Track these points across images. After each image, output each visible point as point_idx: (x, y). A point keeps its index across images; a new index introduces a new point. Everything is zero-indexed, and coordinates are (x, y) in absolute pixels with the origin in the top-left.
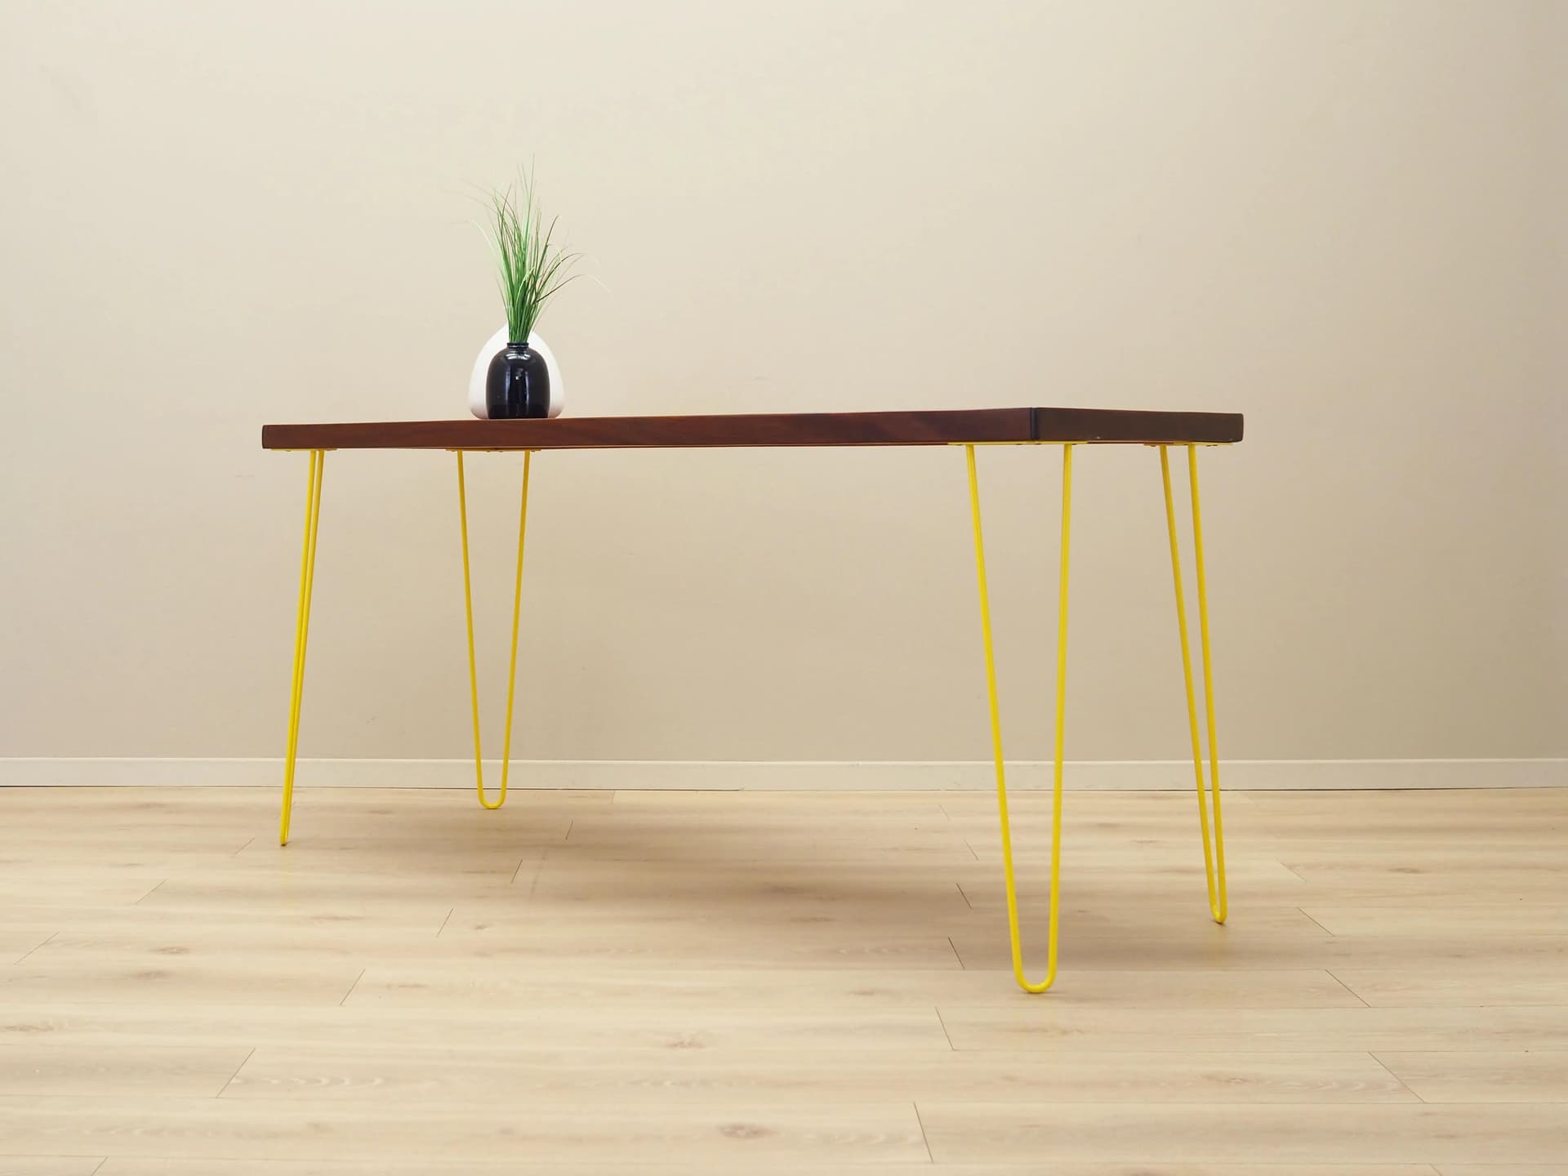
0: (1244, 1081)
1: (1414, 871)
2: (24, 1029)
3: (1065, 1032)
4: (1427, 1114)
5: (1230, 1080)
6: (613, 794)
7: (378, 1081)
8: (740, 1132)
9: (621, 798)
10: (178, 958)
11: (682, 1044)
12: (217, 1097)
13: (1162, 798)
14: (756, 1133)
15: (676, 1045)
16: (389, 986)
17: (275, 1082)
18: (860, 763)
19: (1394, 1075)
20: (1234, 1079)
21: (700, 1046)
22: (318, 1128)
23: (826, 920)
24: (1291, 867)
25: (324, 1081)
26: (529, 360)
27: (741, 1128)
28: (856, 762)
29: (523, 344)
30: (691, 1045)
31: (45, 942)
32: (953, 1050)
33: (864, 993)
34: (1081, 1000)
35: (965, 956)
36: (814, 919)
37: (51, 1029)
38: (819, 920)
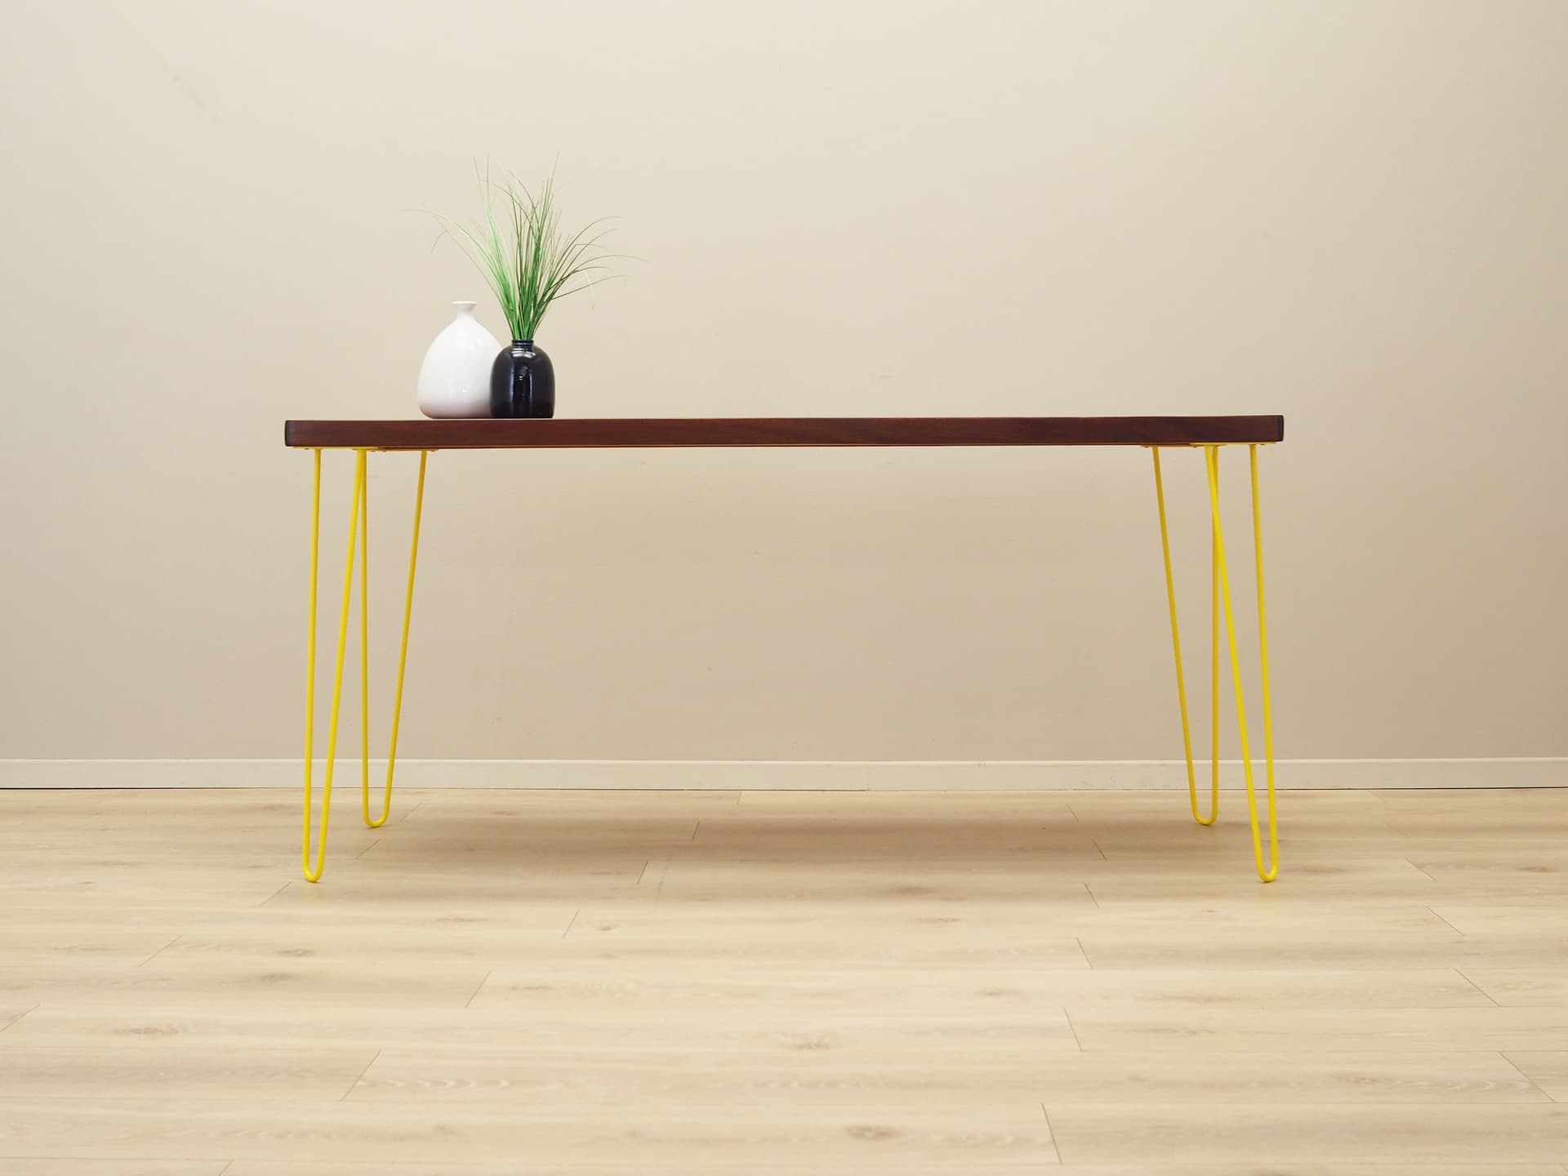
0: (1373, 1081)
1: (1544, 870)
2: (149, 1031)
3: (1193, 1033)
4: (1558, 1114)
5: (1359, 1080)
6: (740, 795)
7: (504, 1083)
8: (868, 1134)
9: (747, 798)
10: (302, 960)
11: (809, 1046)
12: (342, 1100)
13: (1295, 797)
14: (883, 1134)
15: (802, 1047)
16: (514, 988)
17: (399, 1084)
18: (987, 762)
19: (1525, 1075)
20: (1364, 1079)
21: (827, 1047)
22: (443, 1130)
23: (954, 920)
24: (1420, 866)
25: (451, 1083)
26: (534, 358)
27: (869, 1129)
29: (529, 342)
30: (818, 1046)
31: (170, 945)
32: (1082, 1051)
33: (991, 994)
34: (1210, 999)
35: (1096, 956)
36: (941, 919)
37: (176, 1032)
38: (946, 921)
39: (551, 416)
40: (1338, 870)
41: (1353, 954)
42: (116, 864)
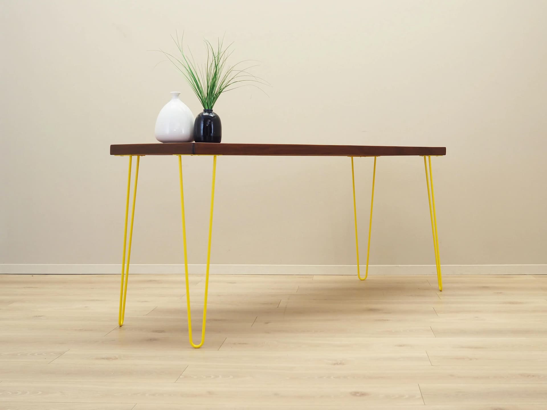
0: (533, 376)
2: (108, 359)
3: (471, 359)
5: (529, 376)
6: (313, 276)
7: (231, 377)
8: (358, 394)
10: (160, 334)
11: (337, 364)
12: (175, 383)
13: (504, 277)
14: (363, 394)
15: (335, 364)
16: (235, 344)
17: (195, 377)
20: (530, 375)
21: (343, 364)
22: (210, 393)
23: (387, 320)
25: (212, 377)
26: (214, 117)
27: (358, 393)
28: (398, 265)
29: (210, 110)
30: (340, 364)
31: (115, 329)
32: (432, 366)
33: (401, 346)
34: (476, 348)
35: (436, 333)
36: (383, 320)
37: (117, 359)
38: (385, 320)
39: (220, 142)
40: (520, 303)
41: (527, 332)
42: (97, 300)
